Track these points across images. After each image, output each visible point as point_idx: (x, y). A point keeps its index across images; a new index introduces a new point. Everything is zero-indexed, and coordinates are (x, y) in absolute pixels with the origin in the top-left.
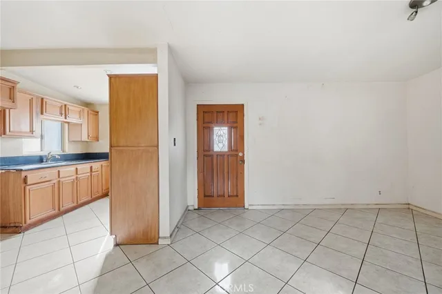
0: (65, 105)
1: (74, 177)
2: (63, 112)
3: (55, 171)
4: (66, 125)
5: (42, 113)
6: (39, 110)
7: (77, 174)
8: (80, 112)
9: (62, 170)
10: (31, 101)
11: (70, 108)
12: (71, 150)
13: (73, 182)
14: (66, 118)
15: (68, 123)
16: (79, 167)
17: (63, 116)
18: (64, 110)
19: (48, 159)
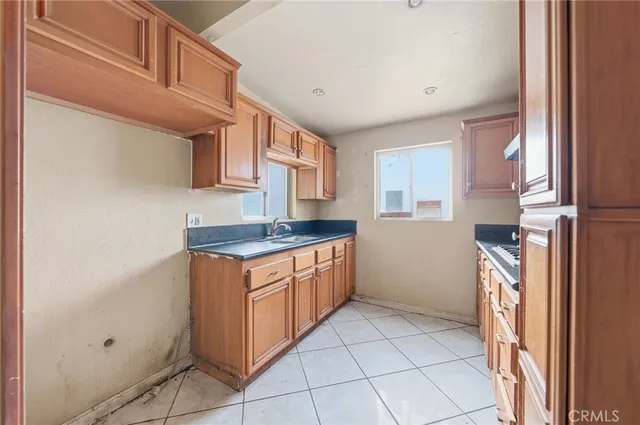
0: (298, 132)
1: (313, 269)
2: (295, 145)
5: (269, 146)
7: (317, 262)
8: (315, 146)
9: (297, 255)
10: (255, 119)
11: (304, 137)
13: (312, 280)
14: (298, 156)
15: (298, 168)
16: (320, 249)
17: (295, 151)
18: (296, 141)
19: (273, 231)
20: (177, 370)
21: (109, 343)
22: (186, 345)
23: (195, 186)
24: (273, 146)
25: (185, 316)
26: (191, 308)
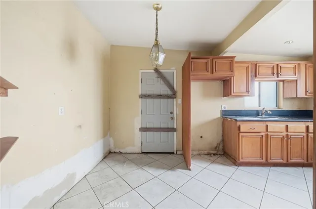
0: (277, 65)
1: (284, 134)
2: (275, 72)
3: (263, 125)
4: (282, 83)
5: (256, 76)
6: (253, 74)
7: (287, 131)
8: (295, 68)
9: (270, 125)
10: (247, 68)
11: (282, 65)
12: (286, 106)
13: (282, 139)
14: (278, 77)
15: (283, 81)
16: (291, 125)
17: (275, 75)
18: (276, 70)
19: (262, 114)
20: (218, 153)
21: (201, 137)
22: (221, 147)
23: (224, 97)
24: (258, 76)
25: (221, 138)
26: (223, 136)
